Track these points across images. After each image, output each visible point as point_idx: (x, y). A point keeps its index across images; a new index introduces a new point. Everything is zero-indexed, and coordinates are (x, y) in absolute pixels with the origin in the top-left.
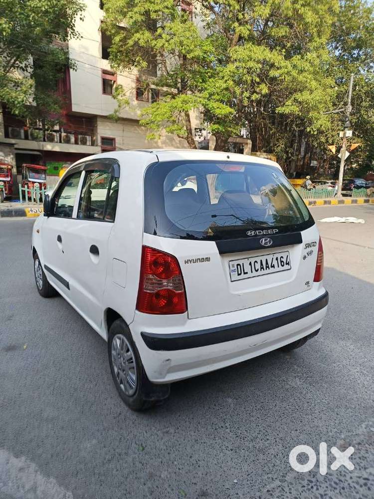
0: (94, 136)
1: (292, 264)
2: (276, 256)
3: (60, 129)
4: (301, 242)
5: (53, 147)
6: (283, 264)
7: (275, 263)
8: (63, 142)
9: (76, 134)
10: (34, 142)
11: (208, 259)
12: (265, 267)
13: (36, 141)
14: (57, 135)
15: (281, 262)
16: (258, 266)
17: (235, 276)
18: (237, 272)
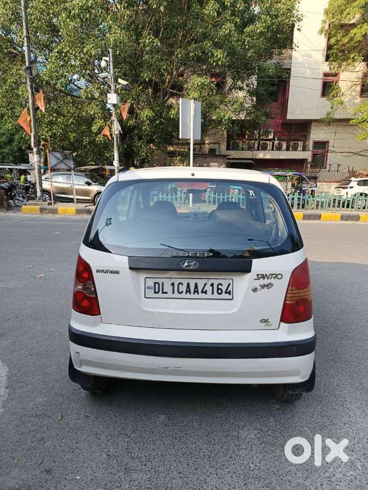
0: (306, 141)
1: (236, 294)
2: (211, 282)
3: (274, 138)
4: (249, 271)
5: (265, 155)
6: (220, 291)
7: (208, 288)
8: (274, 149)
9: (288, 142)
10: (249, 151)
11: (117, 272)
12: (192, 291)
13: (251, 151)
14: (270, 144)
15: (218, 289)
16: (183, 288)
17: (150, 293)
18: (153, 290)
